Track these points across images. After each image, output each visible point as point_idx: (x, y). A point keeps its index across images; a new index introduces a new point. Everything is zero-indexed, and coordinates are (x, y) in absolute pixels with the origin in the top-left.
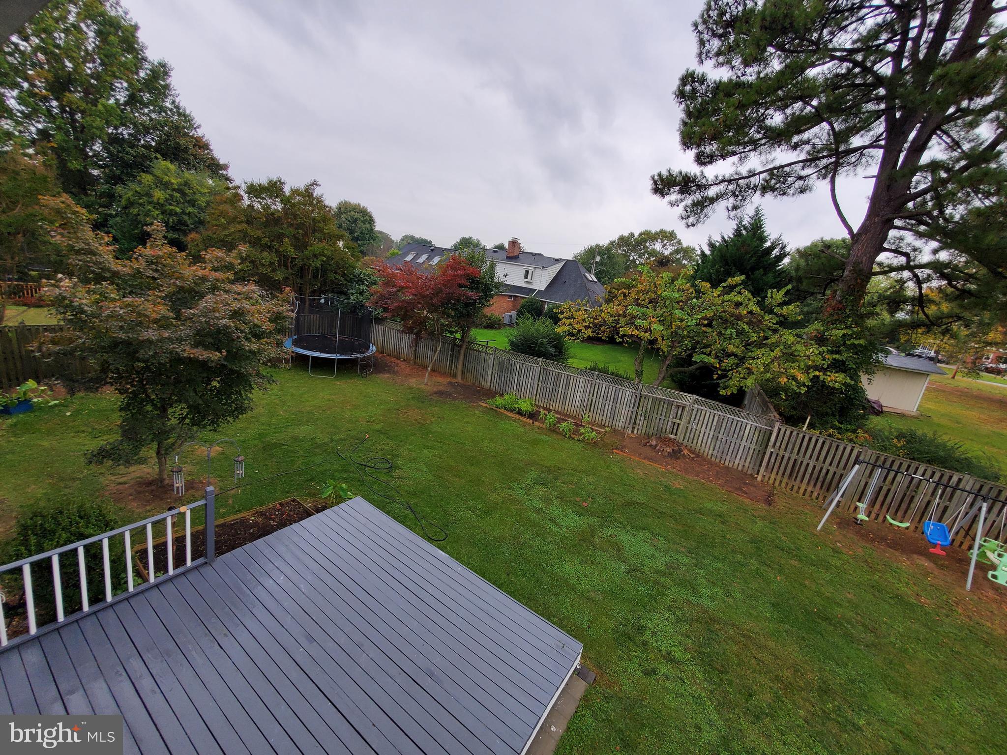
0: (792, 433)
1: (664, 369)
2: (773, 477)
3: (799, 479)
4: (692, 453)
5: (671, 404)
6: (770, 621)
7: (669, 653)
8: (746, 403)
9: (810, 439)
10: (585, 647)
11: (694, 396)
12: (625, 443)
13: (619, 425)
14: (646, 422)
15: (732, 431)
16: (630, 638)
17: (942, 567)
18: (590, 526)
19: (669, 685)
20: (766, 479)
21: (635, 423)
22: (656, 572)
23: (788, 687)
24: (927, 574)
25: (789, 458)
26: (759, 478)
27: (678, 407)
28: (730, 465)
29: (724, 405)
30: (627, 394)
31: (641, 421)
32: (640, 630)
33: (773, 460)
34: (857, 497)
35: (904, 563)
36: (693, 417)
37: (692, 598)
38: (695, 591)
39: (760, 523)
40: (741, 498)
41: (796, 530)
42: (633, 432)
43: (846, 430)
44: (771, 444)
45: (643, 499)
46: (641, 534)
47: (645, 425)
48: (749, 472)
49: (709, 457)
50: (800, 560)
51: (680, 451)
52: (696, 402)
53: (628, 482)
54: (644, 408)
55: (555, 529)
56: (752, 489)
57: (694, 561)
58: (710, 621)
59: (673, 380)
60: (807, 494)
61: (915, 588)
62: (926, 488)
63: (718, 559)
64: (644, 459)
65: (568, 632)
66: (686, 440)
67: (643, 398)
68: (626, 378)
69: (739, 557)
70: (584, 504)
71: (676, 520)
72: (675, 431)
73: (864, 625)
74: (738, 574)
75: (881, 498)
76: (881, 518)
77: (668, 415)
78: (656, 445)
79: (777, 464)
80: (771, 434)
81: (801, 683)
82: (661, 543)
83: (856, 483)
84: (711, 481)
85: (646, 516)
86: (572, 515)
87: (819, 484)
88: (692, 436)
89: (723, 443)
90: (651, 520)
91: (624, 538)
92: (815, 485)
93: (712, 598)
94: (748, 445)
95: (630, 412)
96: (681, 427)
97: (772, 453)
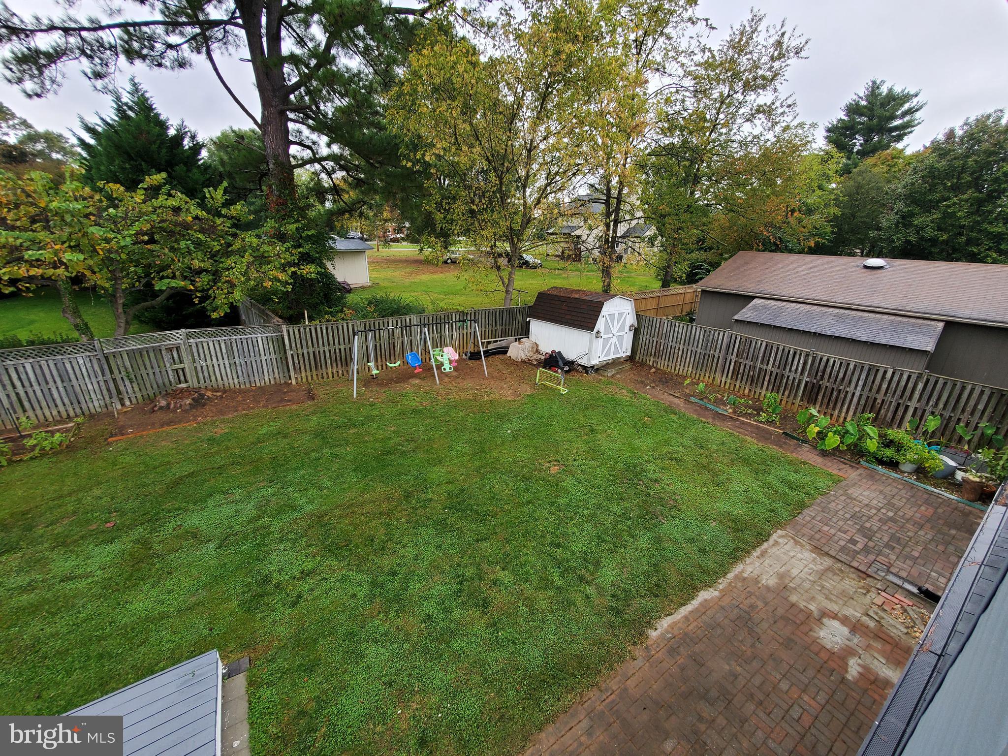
0: (299, 330)
1: (121, 310)
2: (304, 375)
3: (324, 366)
4: (217, 392)
5: (158, 351)
6: (358, 482)
7: (302, 573)
8: (244, 318)
9: (316, 329)
10: (220, 648)
11: (184, 330)
12: (121, 423)
13: (96, 404)
14: (135, 385)
15: (246, 350)
16: (261, 596)
17: (423, 379)
18: (137, 541)
19: (316, 593)
20: (300, 379)
21: (119, 392)
22: (250, 522)
23: (389, 513)
24: (420, 387)
25: (308, 353)
26: (294, 382)
27: (170, 350)
28: (263, 384)
29: (223, 328)
30: (81, 362)
31: (127, 387)
32: (267, 579)
33: (296, 361)
34: (366, 360)
35: (408, 388)
36: (196, 354)
37: (297, 515)
38: (293, 508)
39: (314, 418)
40: (288, 408)
41: (341, 407)
42: (123, 405)
43: (337, 312)
44: (288, 347)
45: (192, 468)
46: (211, 502)
47: (137, 389)
48: (282, 382)
49: (238, 387)
50: (355, 426)
51: (202, 396)
52: (188, 336)
53: (157, 463)
54: (122, 369)
55: (82, 584)
56: (292, 394)
57: (279, 486)
58: (319, 520)
59: (142, 322)
60: (335, 375)
61: (419, 400)
62: (398, 332)
63: (298, 468)
64: (162, 426)
65: (188, 658)
66: (202, 381)
67: (111, 359)
68: (63, 342)
69: (313, 455)
70: (108, 525)
71: (239, 464)
72: (182, 378)
73: (407, 441)
74: (320, 468)
75: (379, 353)
76: (384, 367)
77: (162, 365)
78: (169, 405)
79: (302, 362)
80: (283, 338)
81: (396, 504)
82: (238, 494)
83: (361, 351)
84: (253, 408)
85: (205, 481)
86: (98, 550)
87: (339, 363)
88: (206, 375)
89: (244, 366)
90: (213, 481)
91: (193, 520)
92: (337, 365)
93: (311, 502)
94: (268, 357)
95: (102, 383)
96: (187, 370)
97: (292, 355)
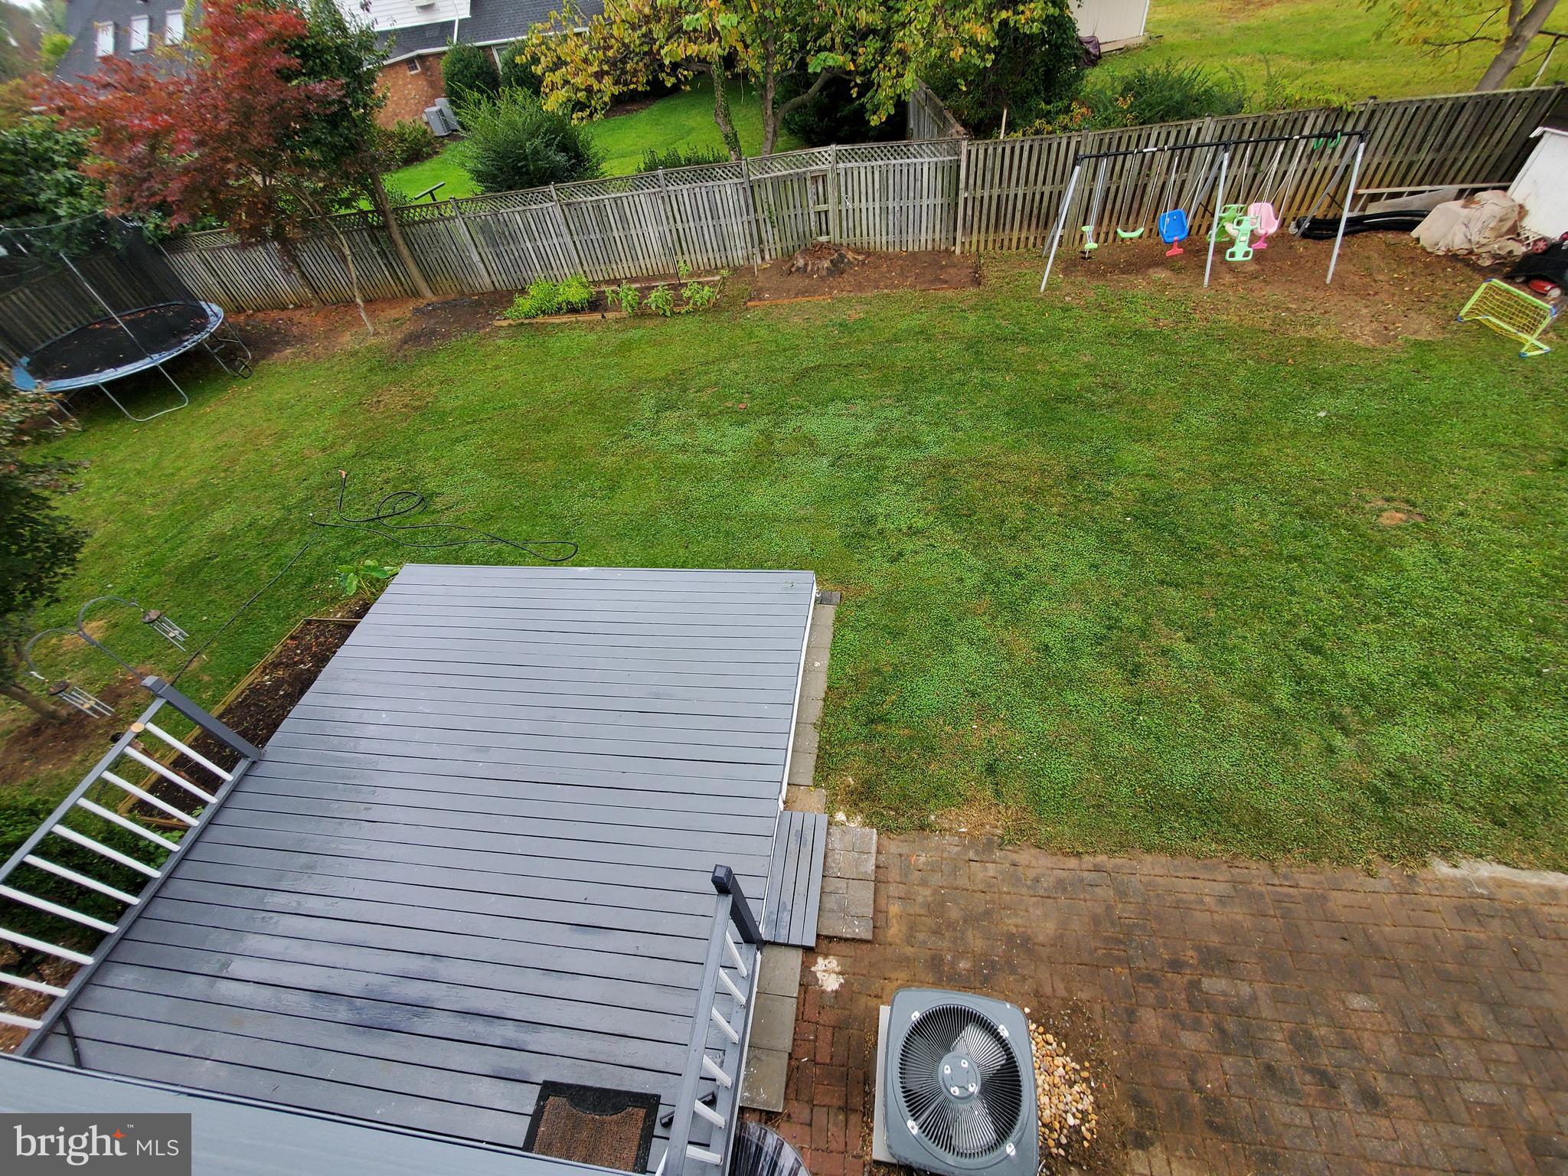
0: (986, 150)
1: (769, 112)
2: (975, 239)
3: (1008, 226)
4: (859, 253)
5: (801, 178)
6: (1005, 434)
7: (910, 528)
8: (912, 124)
9: (1013, 149)
10: (817, 572)
11: (833, 147)
12: (759, 284)
13: (738, 255)
14: (776, 230)
15: (905, 187)
16: (863, 536)
17: (1178, 271)
18: (762, 432)
19: (919, 558)
20: (967, 246)
21: (761, 242)
22: (866, 446)
23: (1037, 493)
24: (1165, 286)
25: (990, 197)
26: (958, 251)
27: (815, 179)
28: (916, 249)
29: (881, 144)
30: (729, 192)
31: (769, 234)
32: (871, 521)
33: (969, 212)
34: (1081, 220)
35: (1140, 286)
36: (843, 189)
37: (918, 455)
38: (917, 444)
39: (972, 317)
40: (941, 293)
41: (1015, 305)
42: (763, 259)
43: (1058, 113)
44: (962, 185)
45: (818, 359)
46: (831, 409)
47: (777, 238)
48: (943, 247)
49: (884, 249)
50: (1028, 343)
51: (842, 256)
52: (839, 157)
53: (787, 344)
54: (766, 206)
55: (718, 460)
56: (952, 271)
57: (906, 409)
58: (943, 469)
59: (791, 132)
60: (1022, 245)
61: (1154, 313)
62: (1161, 160)
63: (934, 392)
64: (797, 295)
65: (790, 568)
66: (845, 235)
67: (756, 188)
68: (715, 161)
69: (958, 376)
70: (741, 406)
71: (868, 366)
72: (824, 227)
73: (1105, 385)
74: (961, 398)
75: (1109, 206)
76: (1111, 236)
77: (805, 203)
78: (806, 265)
79: (977, 214)
80: (959, 166)
81: (1050, 482)
82: (860, 407)
83: (1078, 200)
84: (897, 287)
85: (829, 380)
86: (732, 430)
87: (1034, 222)
88: (851, 224)
89: (898, 215)
90: (837, 382)
91: (812, 425)
92: (1029, 225)
93: (939, 443)
94: (931, 202)
95: (746, 225)
96: (830, 214)
97: (966, 199)
